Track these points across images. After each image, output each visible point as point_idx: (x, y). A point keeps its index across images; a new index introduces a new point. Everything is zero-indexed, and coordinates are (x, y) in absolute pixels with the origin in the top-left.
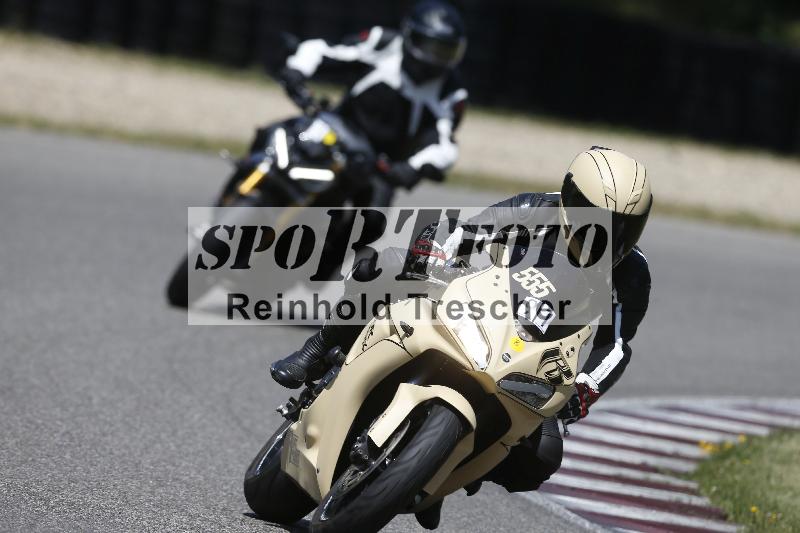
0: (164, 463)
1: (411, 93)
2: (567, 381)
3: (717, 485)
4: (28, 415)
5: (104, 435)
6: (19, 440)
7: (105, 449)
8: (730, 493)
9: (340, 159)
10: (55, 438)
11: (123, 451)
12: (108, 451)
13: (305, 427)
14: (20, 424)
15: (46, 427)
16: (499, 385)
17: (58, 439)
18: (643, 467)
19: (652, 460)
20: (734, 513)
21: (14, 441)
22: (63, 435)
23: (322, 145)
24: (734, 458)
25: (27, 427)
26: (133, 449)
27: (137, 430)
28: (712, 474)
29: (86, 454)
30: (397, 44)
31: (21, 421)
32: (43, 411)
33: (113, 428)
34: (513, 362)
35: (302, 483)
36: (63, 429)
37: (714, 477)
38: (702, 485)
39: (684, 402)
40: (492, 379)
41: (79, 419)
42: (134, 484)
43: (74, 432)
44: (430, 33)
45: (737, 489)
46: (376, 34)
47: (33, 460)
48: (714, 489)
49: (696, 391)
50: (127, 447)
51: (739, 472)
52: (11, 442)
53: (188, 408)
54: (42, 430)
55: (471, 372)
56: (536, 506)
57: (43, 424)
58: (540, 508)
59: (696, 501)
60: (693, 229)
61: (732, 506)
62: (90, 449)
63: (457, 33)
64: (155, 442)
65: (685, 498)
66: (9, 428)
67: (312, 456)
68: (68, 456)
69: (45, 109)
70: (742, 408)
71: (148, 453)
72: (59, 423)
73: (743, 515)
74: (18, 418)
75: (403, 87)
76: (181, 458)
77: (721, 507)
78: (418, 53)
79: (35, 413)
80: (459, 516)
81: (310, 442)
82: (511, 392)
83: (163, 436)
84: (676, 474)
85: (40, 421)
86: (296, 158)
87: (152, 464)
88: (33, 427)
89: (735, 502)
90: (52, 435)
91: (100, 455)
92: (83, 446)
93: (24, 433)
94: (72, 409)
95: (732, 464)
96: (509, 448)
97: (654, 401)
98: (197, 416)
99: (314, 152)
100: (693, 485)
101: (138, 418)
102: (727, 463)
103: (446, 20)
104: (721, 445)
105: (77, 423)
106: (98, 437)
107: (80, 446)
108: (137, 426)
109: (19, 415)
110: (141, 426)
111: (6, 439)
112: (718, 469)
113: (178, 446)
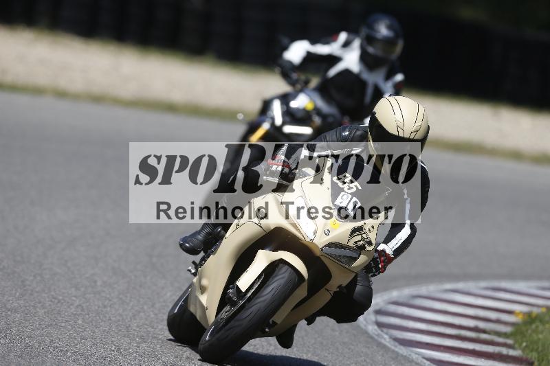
0: (146, 327)
1: (366, 76)
2: (368, 248)
3: (527, 342)
4: (53, 293)
5: (105, 307)
6: (46, 310)
7: (105, 317)
8: (535, 347)
9: (317, 120)
10: (71, 309)
11: (118, 318)
12: (108, 318)
13: (200, 280)
14: (47, 300)
15: (65, 301)
16: (322, 250)
17: (74, 309)
18: (476, 329)
19: (481, 325)
20: (538, 361)
21: (43, 311)
22: (77, 307)
23: (305, 110)
24: (538, 323)
25: (51, 301)
26: (125, 317)
27: (128, 304)
28: (523, 334)
29: (93, 320)
30: (357, 43)
31: (48, 297)
32: (64, 291)
33: (111, 302)
34: (331, 235)
35: (198, 318)
36: (77, 303)
37: (525, 336)
38: (516, 341)
39: (504, 284)
40: (317, 246)
41: (88, 296)
42: (125, 341)
43: (84, 305)
44: (379, 36)
45: (540, 345)
46: (343, 36)
47: (56, 324)
48: (524, 344)
49: (512, 277)
50: (121, 315)
51: (542, 332)
52: (41, 312)
53: (163, 288)
54: (62, 304)
55: (304, 242)
56: (402, 356)
57: (63, 299)
58: (405, 358)
59: (512, 353)
60: (510, 165)
61: (536, 356)
62: (96, 316)
63: (397, 36)
64: (139, 312)
65: (504, 351)
66: (40, 303)
67: (204, 299)
68: (80, 322)
69: (64, 83)
70: (544, 289)
71: (135, 319)
72: (74, 298)
73: (544, 362)
74: (46, 295)
75: (361, 72)
76: (157, 323)
77: (529, 357)
78: (371, 50)
79: (57, 292)
80: (348, 363)
81: (203, 290)
82: (331, 255)
83: (145, 307)
84: (498, 334)
85: (61, 298)
86: (288, 119)
87: (138, 326)
88: (56, 301)
89: (539, 353)
90: (69, 307)
91: (102, 321)
92: (91, 315)
93: (50, 305)
94: (83, 289)
95: (537, 327)
96: (332, 293)
97: (483, 284)
98: (169, 294)
99: (300, 115)
100: (510, 341)
101: (128, 295)
102: (534, 326)
103: (390, 27)
104: (529, 314)
105: (86, 299)
106: (100, 309)
107: (88, 314)
108: (128, 301)
109: (46, 293)
110: (130, 301)
111: (38, 310)
112: (527, 330)
113: (156, 314)
